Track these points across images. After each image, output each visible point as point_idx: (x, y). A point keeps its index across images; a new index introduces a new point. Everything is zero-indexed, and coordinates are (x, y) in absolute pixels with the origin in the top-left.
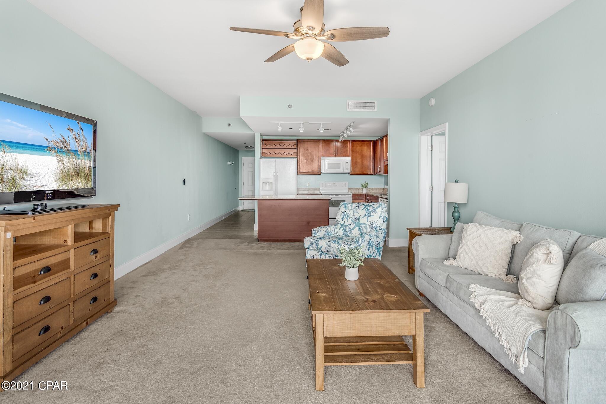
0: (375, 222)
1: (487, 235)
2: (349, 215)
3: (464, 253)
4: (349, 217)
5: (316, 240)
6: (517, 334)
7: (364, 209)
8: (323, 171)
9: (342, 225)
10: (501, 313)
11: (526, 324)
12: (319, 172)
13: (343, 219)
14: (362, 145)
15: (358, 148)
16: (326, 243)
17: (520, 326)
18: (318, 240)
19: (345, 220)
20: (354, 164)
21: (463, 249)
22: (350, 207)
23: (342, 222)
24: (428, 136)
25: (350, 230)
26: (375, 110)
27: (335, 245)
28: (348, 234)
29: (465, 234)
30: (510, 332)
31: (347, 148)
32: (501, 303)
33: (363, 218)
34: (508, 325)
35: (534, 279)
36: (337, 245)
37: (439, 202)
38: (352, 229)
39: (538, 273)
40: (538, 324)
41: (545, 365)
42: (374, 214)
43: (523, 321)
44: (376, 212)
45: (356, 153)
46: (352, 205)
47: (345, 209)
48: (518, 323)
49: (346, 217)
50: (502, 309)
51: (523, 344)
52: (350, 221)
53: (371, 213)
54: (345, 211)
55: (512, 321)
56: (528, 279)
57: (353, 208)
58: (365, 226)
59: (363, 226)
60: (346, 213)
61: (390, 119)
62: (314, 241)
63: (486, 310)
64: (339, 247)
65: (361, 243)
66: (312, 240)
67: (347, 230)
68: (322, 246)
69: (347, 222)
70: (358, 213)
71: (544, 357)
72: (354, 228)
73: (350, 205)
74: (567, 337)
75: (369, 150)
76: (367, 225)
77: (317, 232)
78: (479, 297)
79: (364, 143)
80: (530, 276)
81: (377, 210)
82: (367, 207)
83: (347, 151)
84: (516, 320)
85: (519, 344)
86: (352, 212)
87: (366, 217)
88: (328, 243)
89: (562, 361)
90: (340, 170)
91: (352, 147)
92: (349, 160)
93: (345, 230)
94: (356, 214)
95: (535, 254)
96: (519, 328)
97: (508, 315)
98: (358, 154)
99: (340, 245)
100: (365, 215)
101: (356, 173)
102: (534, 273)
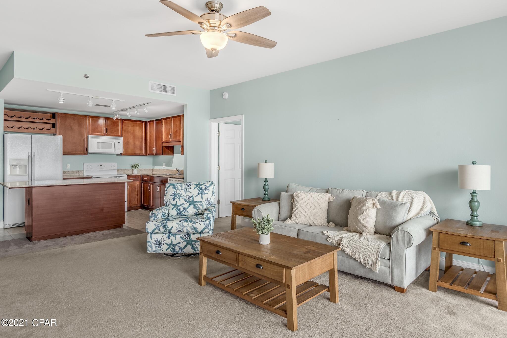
0: (210, 199)
1: (314, 198)
2: (181, 195)
3: (299, 213)
4: (181, 197)
5: (163, 222)
6: (371, 252)
7: (196, 188)
8: (90, 151)
9: (174, 206)
10: (356, 243)
11: (376, 244)
12: (85, 152)
13: (174, 199)
14: (133, 125)
15: (130, 127)
16: (177, 223)
17: (373, 246)
18: (165, 222)
19: (177, 200)
20: (126, 144)
21: (298, 210)
22: (180, 188)
23: (174, 203)
24: (216, 123)
25: (185, 209)
26: (175, 95)
27: (188, 224)
28: (183, 213)
29: (298, 200)
30: (366, 252)
31: (118, 127)
32: (353, 237)
33: (197, 196)
34: (364, 248)
35: (368, 219)
36: (191, 224)
37: (225, 179)
38: (187, 208)
39: (369, 215)
40: (383, 242)
41: (390, 263)
42: (207, 192)
43: (373, 243)
44: (209, 190)
45: (128, 133)
46: (181, 185)
47: (174, 190)
48: (371, 245)
49: (177, 197)
50: (356, 240)
51: (377, 255)
52: (182, 201)
53: (204, 191)
54: (176, 191)
55: (367, 245)
56: (364, 219)
57: (184, 187)
58: (200, 203)
59: (198, 204)
60: (177, 193)
61: (186, 105)
62: (160, 224)
63: (344, 244)
64: (194, 225)
65: (211, 219)
66: (158, 223)
67: (182, 209)
68: (172, 227)
69: (180, 202)
70: (190, 192)
71: (390, 259)
72: (189, 206)
73: (179, 185)
74: (405, 243)
75: (141, 131)
76: (203, 203)
77: (156, 215)
78: (336, 238)
79: (136, 123)
80: (364, 217)
81: (209, 188)
82: (199, 186)
83: (118, 130)
84: (369, 243)
85: (374, 257)
86: (183, 192)
87: (200, 195)
88: (180, 223)
89: (402, 256)
90: (112, 151)
91: (124, 127)
92: (120, 139)
93: (179, 210)
94: (188, 193)
95: (366, 204)
96: (373, 247)
97: (363, 242)
98: (129, 134)
99: (195, 223)
100: (199, 194)
101: (128, 154)
102: (367, 215)
